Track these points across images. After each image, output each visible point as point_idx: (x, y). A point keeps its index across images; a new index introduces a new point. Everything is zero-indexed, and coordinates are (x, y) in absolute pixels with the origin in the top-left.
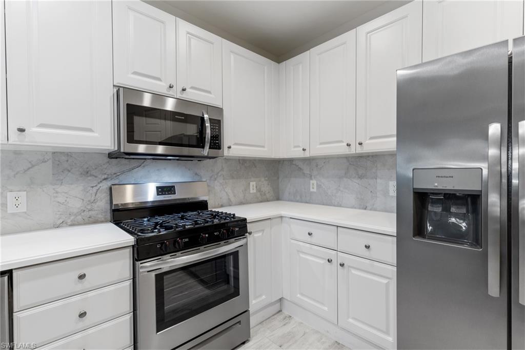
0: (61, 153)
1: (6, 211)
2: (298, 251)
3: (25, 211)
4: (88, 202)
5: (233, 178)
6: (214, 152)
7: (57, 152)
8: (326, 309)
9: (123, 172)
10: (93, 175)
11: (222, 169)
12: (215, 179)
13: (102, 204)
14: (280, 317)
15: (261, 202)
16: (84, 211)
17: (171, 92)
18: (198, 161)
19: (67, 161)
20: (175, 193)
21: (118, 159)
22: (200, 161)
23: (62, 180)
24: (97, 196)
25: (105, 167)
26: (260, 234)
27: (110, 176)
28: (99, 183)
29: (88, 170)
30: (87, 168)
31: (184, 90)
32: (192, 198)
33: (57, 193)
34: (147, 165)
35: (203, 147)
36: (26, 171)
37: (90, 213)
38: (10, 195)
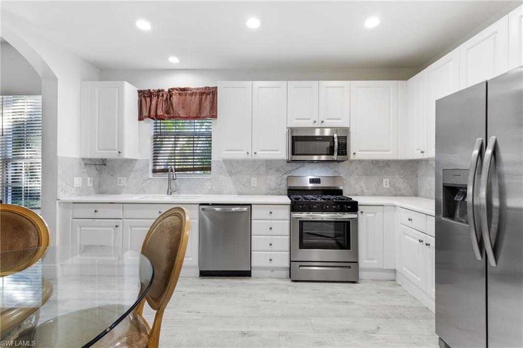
0: (269, 161)
1: (251, 185)
2: (404, 233)
3: (256, 186)
4: (278, 185)
5: (366, 174)
6: (341, 158)
8: (420, 280)
9: (293, 170)
10: (280, 171)
11: (357, 169)
12: (351, 175)
13: (284, 187)
14: (393, 283)
15: (395, 196)
16: (276, 188)
17: (316, 125)
19: (270, 164)
20: (320, 183)
23: (269, 173)
24: (282, 182)
25: (285, 167)
26: (373, 215)
27: (287, 172)
28: (283, 175)
29: (278, 168)
31: (322, 122)
33: (267, 179)
34: (305, 166)
35: (333, 155)
36: (257, 169)
37: (280, 190)
38: (252, 179)
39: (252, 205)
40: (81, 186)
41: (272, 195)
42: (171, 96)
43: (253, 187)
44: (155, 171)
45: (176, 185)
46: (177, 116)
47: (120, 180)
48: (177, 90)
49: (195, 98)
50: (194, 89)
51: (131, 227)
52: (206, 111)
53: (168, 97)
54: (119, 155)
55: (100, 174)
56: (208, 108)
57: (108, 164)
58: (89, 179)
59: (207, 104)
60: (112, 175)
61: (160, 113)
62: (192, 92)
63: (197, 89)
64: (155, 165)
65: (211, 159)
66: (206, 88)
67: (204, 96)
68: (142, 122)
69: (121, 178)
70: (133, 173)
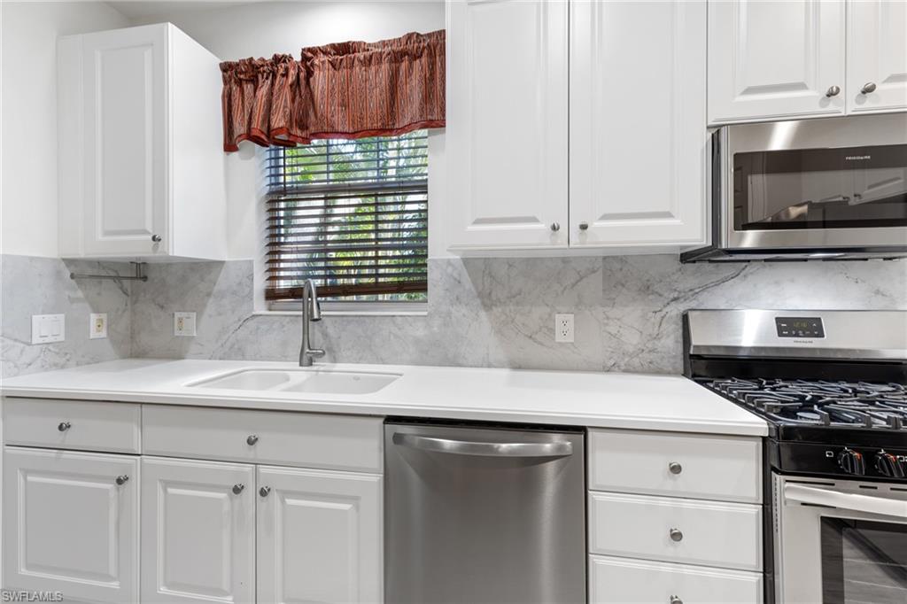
0: (614, 257)
1: (554, 339)
3: (572, 341)
4: (649, 338)
7: (609, 257)
9: (705, 288)
10: (657, 293)
13: (670, 343)
16: (643, 350)
18: (885, 259)
19: (621, 269)
20: (822, 336)
21: (697, 264)
22: (890, 259)
23: (614, 299)
24: (661, 329)
25: (675, 277)
27: (683, 294)
28: (665, 306)
29: (649, 283)
30: (648, 280)
32: (861, 351)
33: (608, 318)
34: (751, 273)
36: (574, 285)
37: (652, 356)
38: (559, 318)
39: (591, 434)
40: (61, 338)
41: (626, 371)
42: (310, 74)
43: (561, 344)
44: (272, 295)
45: (325, 335)
46: (325, 128)
47: (180, 321)
48: (325, 53)
49: (377, 72)
50: (375, 45)
51: (167, 484)
52: (411, 108)
53: (302, 75)
54: (155, 248)
55: (136, 302)
56: (417, 97)
57: (151, 275)
58: (93, 317)
59: (413, 87)
60: (162, 307)
61: (278, 121)
62: (367, 54)
63: (384, 43)
64: (272, 278)
65: (426, 256)
66: (410, 36)
67: (404, 65)
68: (235, 155)
69: (184, 315)
70: (211, 300)
